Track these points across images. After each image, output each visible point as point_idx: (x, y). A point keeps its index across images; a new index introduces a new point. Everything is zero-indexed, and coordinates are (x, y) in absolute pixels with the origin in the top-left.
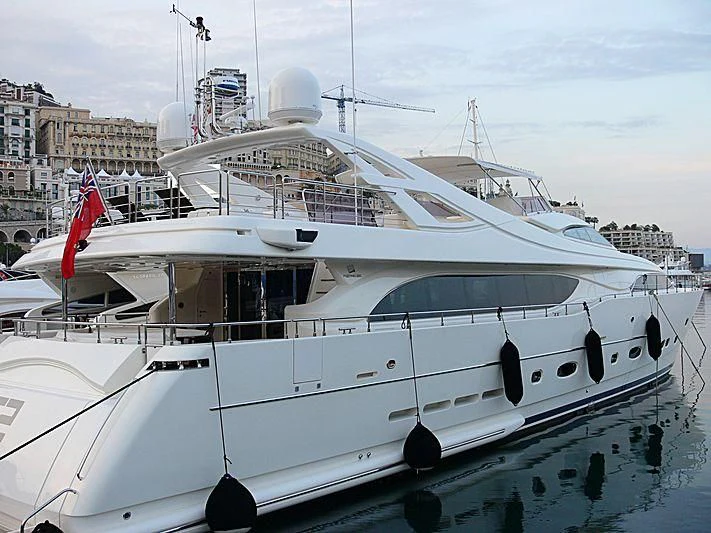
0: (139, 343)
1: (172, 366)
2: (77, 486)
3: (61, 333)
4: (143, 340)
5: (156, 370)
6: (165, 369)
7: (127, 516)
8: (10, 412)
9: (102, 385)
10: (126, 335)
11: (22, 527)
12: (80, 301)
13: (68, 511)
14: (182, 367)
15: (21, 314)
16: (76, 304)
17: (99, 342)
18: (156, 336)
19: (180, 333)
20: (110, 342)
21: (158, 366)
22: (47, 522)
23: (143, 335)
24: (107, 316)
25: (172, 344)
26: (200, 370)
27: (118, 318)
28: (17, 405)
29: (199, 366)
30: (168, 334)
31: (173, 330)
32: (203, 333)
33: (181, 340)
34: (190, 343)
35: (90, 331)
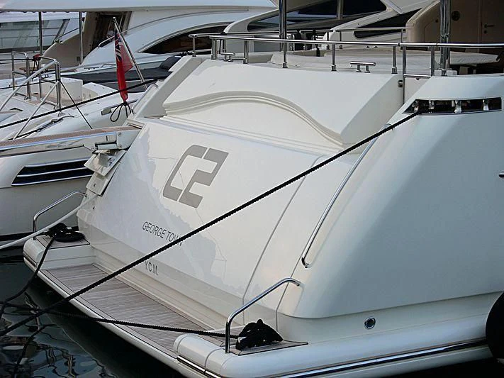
0: (394, 71)
1: (443, 107)
2: (302, 275)
3: (278, 57)
4: (400, 67)
5: (419, 113)
6: (434, 112)
7: (370, 323)
8: (209, 166)
9: (339, 132)
10: (374, 60)
11: (228, 326)
12: (302, 11)
13: (288, 309)
14: (458, 110)
15: (219, 29)
16: (295, 15)
17: (334, 69)
18: (419, 62)
19: (455, 58)
20: (350, 70)
21: (422, 107)
22: (260, 321)
23: (399, 60)
24: (343, 32)
25: (444, 74)
26: (486, 115)
27: (359, 34)
28: (218, 157)
29: (486, 108)
30: (438, 59)
31: (446, 53)
32: (493, 58)
33: (458, 69)
34: (470, 72)
35: (318, 54)
